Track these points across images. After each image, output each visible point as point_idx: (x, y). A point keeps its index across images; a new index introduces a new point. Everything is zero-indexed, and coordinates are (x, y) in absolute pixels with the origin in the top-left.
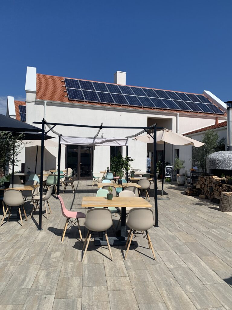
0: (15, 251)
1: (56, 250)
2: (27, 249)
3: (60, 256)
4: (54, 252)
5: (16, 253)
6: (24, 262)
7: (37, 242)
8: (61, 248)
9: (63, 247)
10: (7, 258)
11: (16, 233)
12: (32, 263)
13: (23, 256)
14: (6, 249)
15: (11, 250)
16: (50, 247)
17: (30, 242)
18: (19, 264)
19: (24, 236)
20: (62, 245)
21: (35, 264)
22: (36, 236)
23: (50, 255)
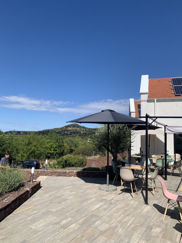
0: (125, 217)
1: (157, 226)
2: (134, 218)
3: (160, 232)
4: (155, 227)
5: (126, 219)
6: (130, 228)
7: (142, 214)
8: (162, 225)
9: (164, 225)
10: (118, 221)
11: (128, 203)
12: (136, 231)
13: (130, 223)
14: (119, 213)
15: (122, 215)
16: (152, 222)
17: (137, 212)
18: (126, 228)
19: (133, 206)
20: (163, 223)
21: (138, 232)
22: (143, 208)
23: (152, 229)
